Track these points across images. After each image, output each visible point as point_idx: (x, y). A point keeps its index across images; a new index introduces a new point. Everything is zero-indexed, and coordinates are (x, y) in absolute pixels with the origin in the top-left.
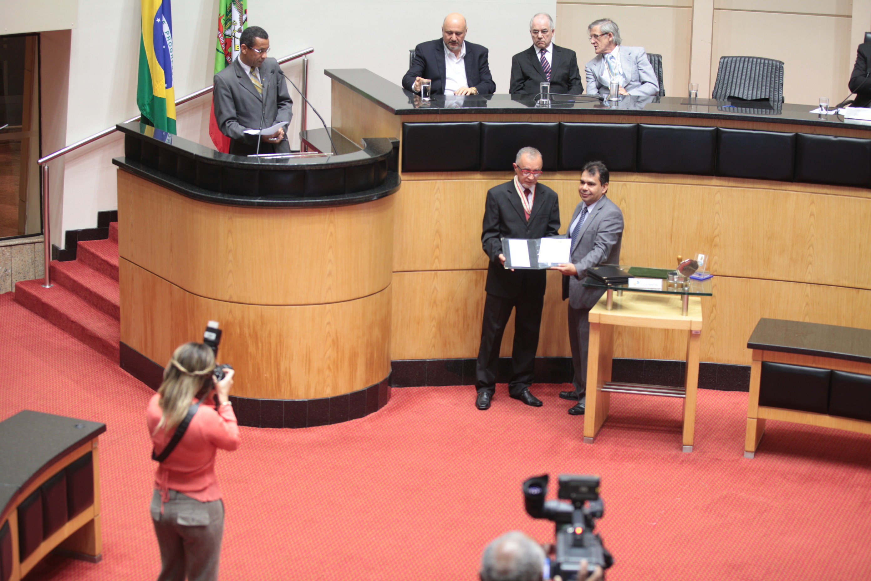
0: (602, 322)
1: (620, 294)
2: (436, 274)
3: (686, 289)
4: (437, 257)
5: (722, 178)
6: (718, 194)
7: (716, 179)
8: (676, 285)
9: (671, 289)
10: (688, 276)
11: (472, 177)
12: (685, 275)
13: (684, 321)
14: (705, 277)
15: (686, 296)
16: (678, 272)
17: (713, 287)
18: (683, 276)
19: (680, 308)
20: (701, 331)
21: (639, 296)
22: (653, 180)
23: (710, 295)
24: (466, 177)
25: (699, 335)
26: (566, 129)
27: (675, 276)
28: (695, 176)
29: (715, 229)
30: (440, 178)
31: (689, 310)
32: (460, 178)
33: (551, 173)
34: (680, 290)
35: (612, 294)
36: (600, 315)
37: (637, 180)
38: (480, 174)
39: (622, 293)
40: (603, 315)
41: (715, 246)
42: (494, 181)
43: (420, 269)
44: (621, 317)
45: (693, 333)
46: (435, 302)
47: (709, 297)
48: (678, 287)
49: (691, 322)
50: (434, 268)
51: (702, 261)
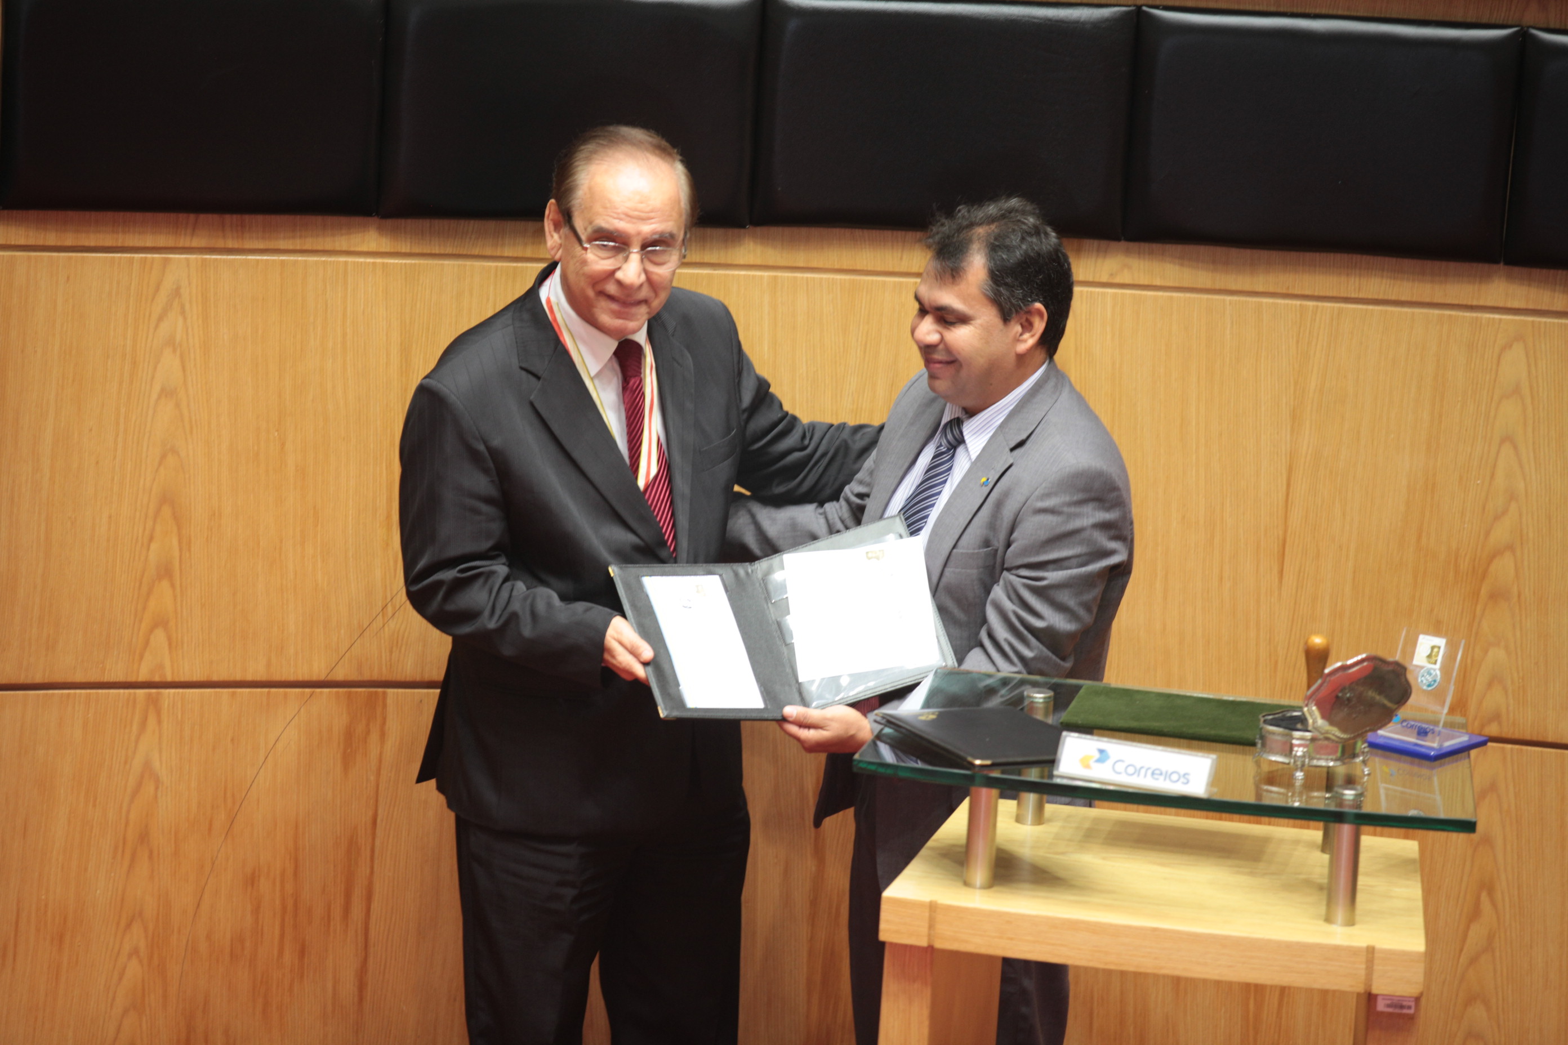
0: (939, 945)
1: (1030, 816)
2: (154, 703)
3: (1349, 794)
4: (161, 622)
5: (1536, 272)
6: (1517, 351)
7: (1510, 278)
8: (1299, 775)
9: (1274, 795)
10: (1361, 735)
11: (342, 242)
12: (1344, 730)
13: (1337, 948)
14: (1449, 744)
15: (1346, 830)
16: (1314, 715)
17: (1480, 797)
18: (1336, 732)
19: (1321, 888)
20: (1417, 999)
21: (1123, 824)
22: (1203, 277)
23: (1468, 826)
24: (309, 243)
25: (1411, 1018)
26: (792, 25)
27: (1297, 734)
28: (1407, 263)
29: (1497, 518)
30: (184, 241)
31: (1360, 897)
32: (282, 244)
33: (720, 231)
34: (1319, 799)
35: (993, 813)
36: (933, 907)
37: (1126, 278)
38: (380, 229)
39: (1040, 809)
40: (949, 908)
41: (1495, 596)
42: (447, 263)
43: (79, 677)
44: (1034, 921)
45: (1381, 1006)
46: (144, 837)
47: (1458, 839)
48: (1309, 785)
49: (1371, 951)
50: (142, 677)
51: (1436, 669)
